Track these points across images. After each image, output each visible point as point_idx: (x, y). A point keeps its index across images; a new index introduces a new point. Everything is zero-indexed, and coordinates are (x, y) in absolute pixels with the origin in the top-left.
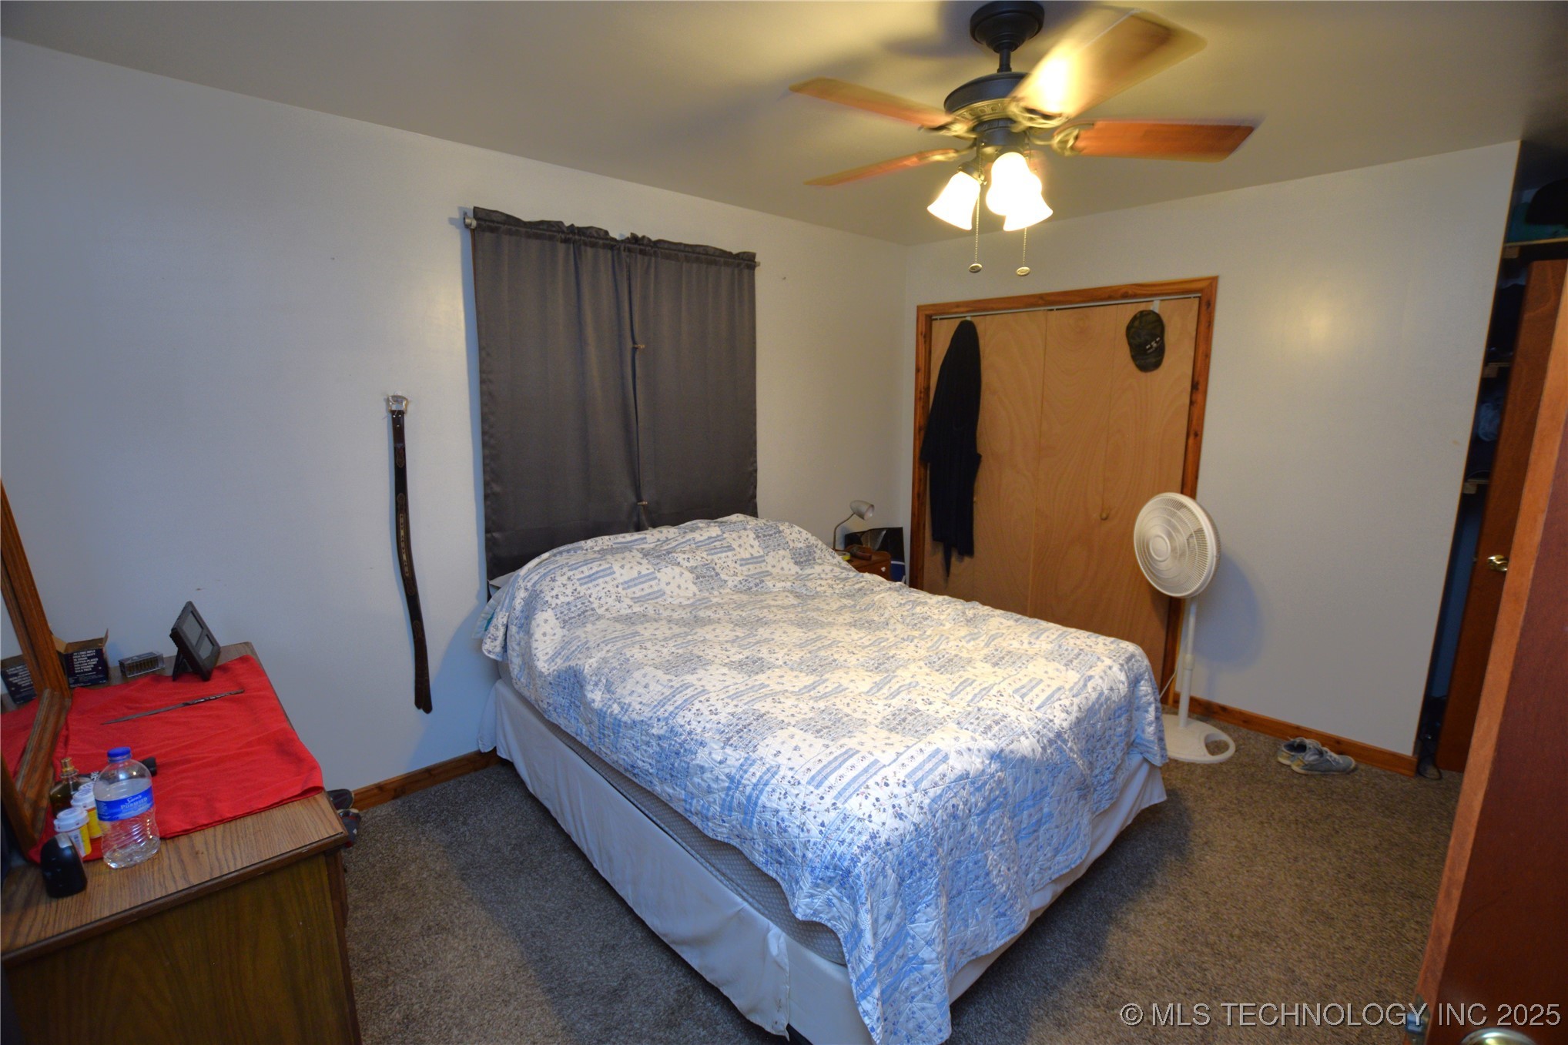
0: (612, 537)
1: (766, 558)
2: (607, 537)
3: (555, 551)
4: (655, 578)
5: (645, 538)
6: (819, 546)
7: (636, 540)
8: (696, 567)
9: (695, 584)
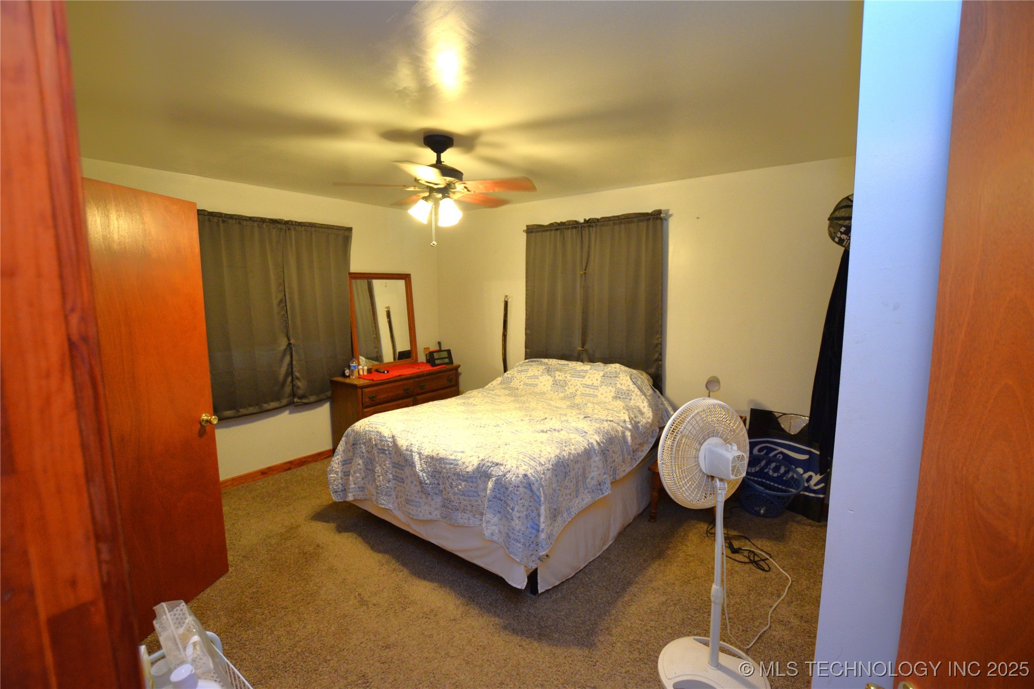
0: (557, 360)
1: (599, 388)
2: (555, 360)
3: (531, 360)
4: (538, 378)
5: (568, 364)
6: (635, 392)
7: (565, 364)
8: (561, 380)
9: (551, 386)
